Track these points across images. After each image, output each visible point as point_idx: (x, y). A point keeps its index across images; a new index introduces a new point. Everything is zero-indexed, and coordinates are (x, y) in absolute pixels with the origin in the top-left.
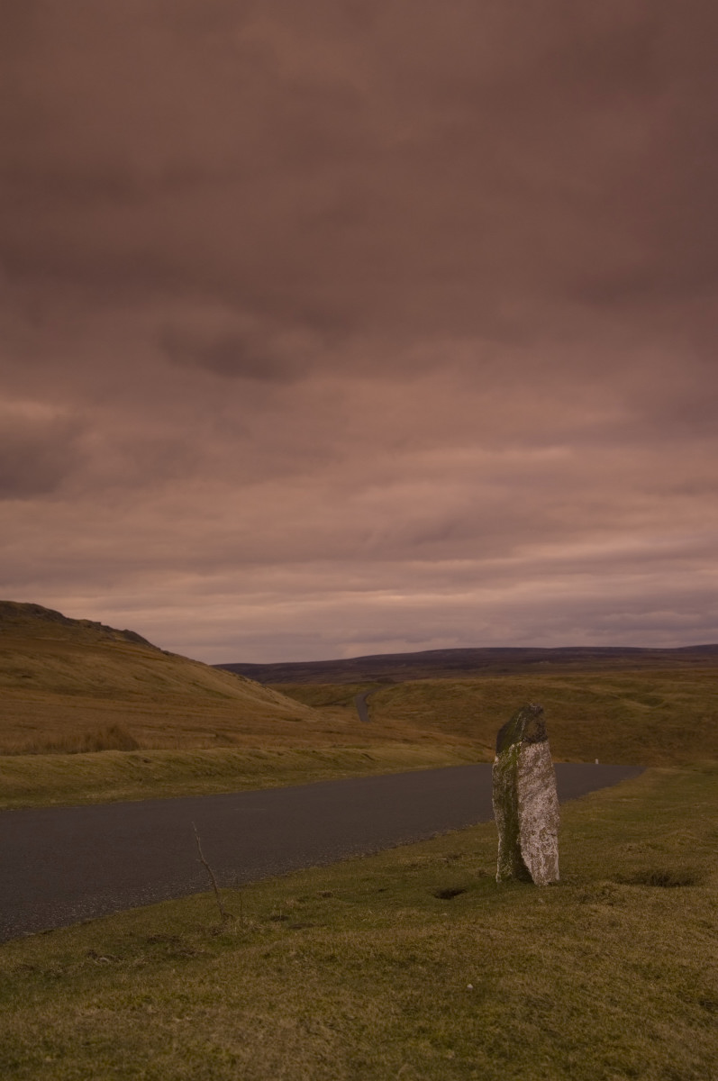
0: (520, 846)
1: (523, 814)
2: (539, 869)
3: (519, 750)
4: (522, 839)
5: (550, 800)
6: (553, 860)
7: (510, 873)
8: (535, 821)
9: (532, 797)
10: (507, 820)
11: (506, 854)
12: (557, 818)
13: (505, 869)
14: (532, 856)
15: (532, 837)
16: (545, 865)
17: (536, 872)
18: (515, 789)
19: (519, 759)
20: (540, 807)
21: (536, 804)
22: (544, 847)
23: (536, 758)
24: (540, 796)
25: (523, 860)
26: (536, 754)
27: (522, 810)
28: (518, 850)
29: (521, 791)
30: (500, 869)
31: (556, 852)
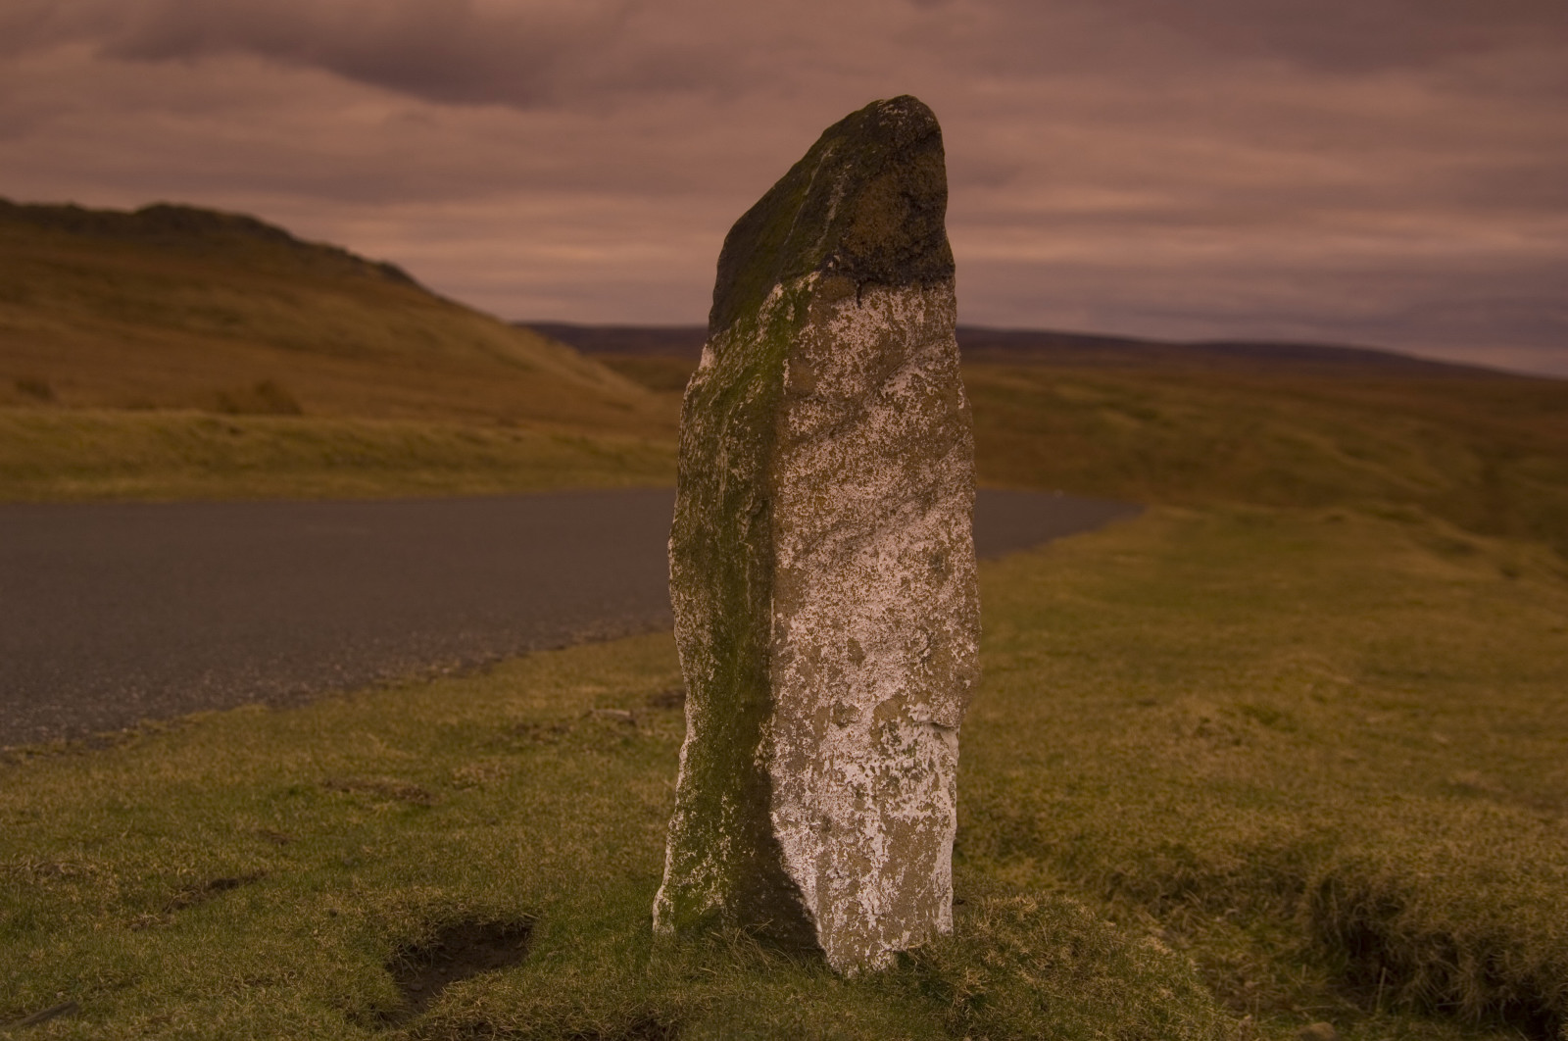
0: (766, 782)
1: (798, 627)
2: (855, 887)
3: (801, 313)
4: (782, 747)
5: (938, 564)
6: (930, 842)
7: (715, 898)
8: (858, 658)
9: (850, 548)
10: (723, 645)
11: (705, 808)
12: (963, 650)
13: (697, 874)
14: (827, 827)
15: (834, 733)
16: (889, 869)
17: (842, 904)
18: (767, 500)
19: (797, 353)
20: (883, 597)
21: (869, 577)
22: (890, 784)
23: (886, 360)
24: (890, 544)
25: (776, 845)
26: (884, 340)
27: (795, 605)
28: (758, 795)
29: (795, 514)
30: (677, 872)
31: (946, 805)
